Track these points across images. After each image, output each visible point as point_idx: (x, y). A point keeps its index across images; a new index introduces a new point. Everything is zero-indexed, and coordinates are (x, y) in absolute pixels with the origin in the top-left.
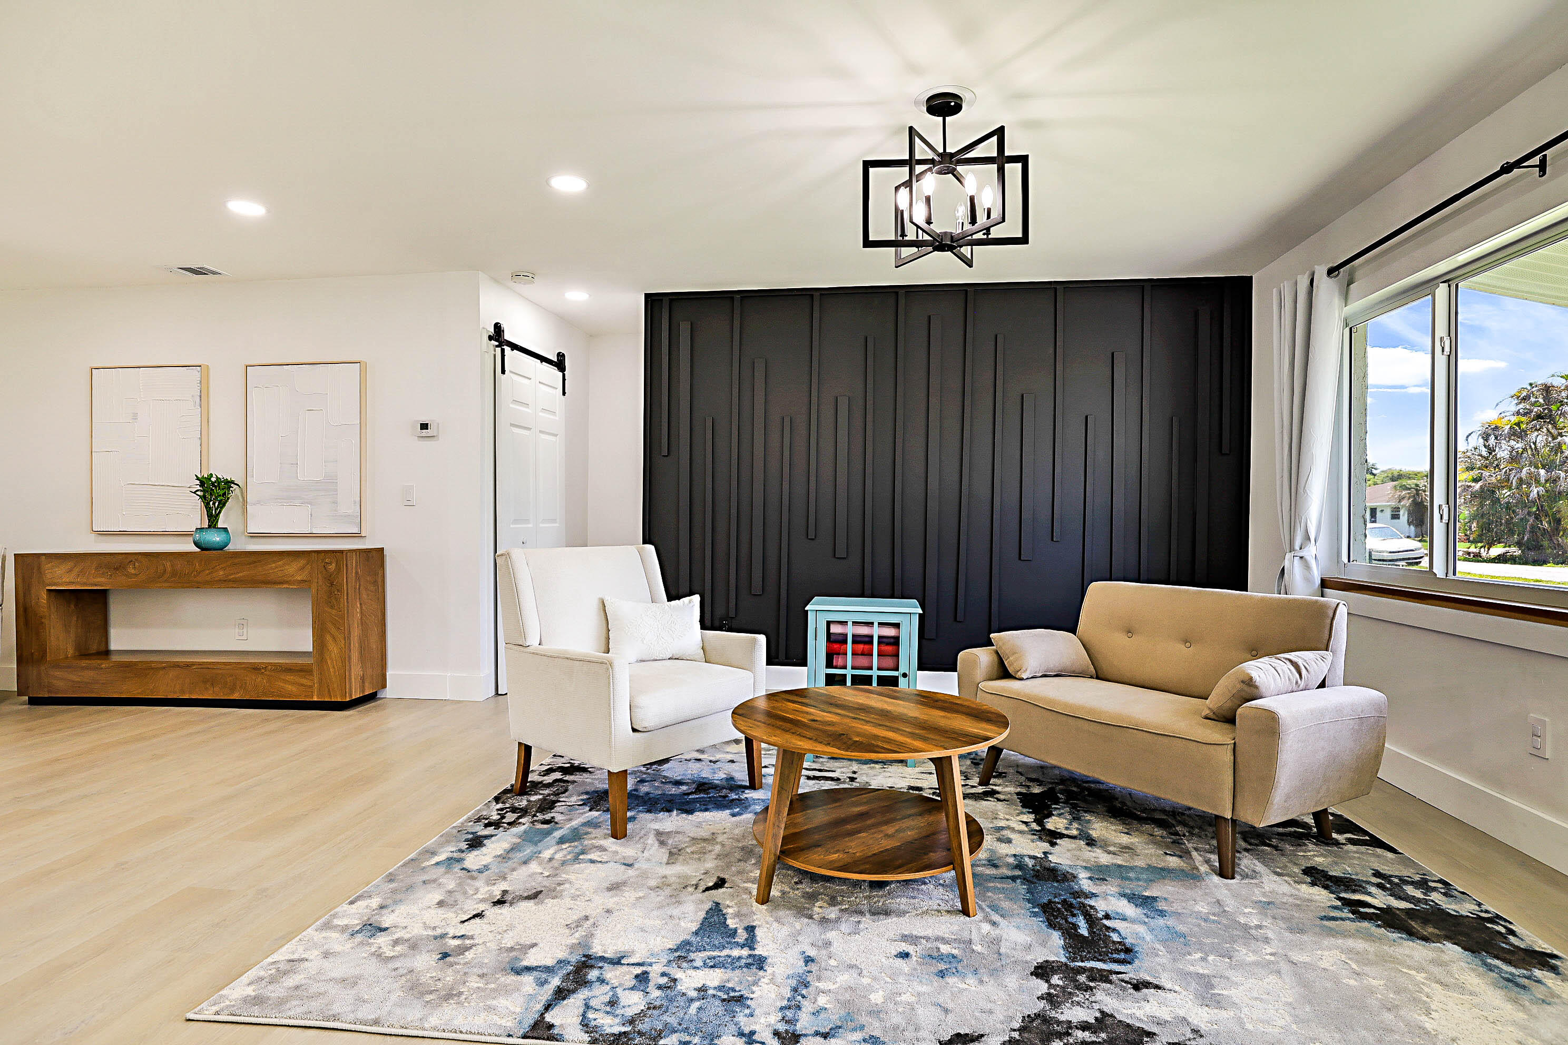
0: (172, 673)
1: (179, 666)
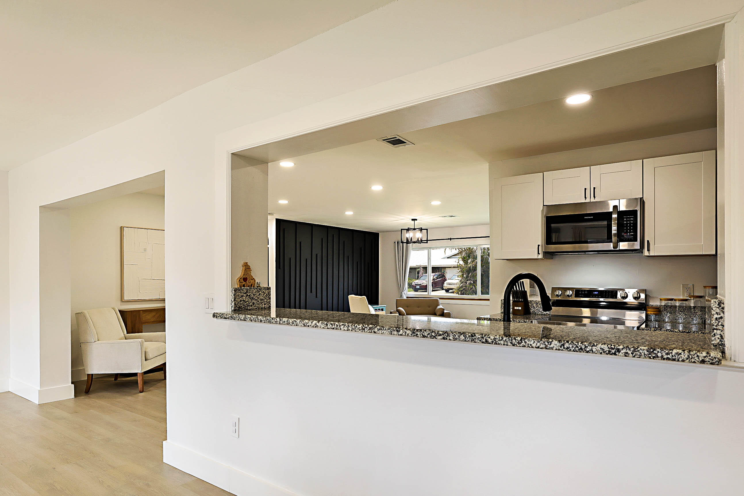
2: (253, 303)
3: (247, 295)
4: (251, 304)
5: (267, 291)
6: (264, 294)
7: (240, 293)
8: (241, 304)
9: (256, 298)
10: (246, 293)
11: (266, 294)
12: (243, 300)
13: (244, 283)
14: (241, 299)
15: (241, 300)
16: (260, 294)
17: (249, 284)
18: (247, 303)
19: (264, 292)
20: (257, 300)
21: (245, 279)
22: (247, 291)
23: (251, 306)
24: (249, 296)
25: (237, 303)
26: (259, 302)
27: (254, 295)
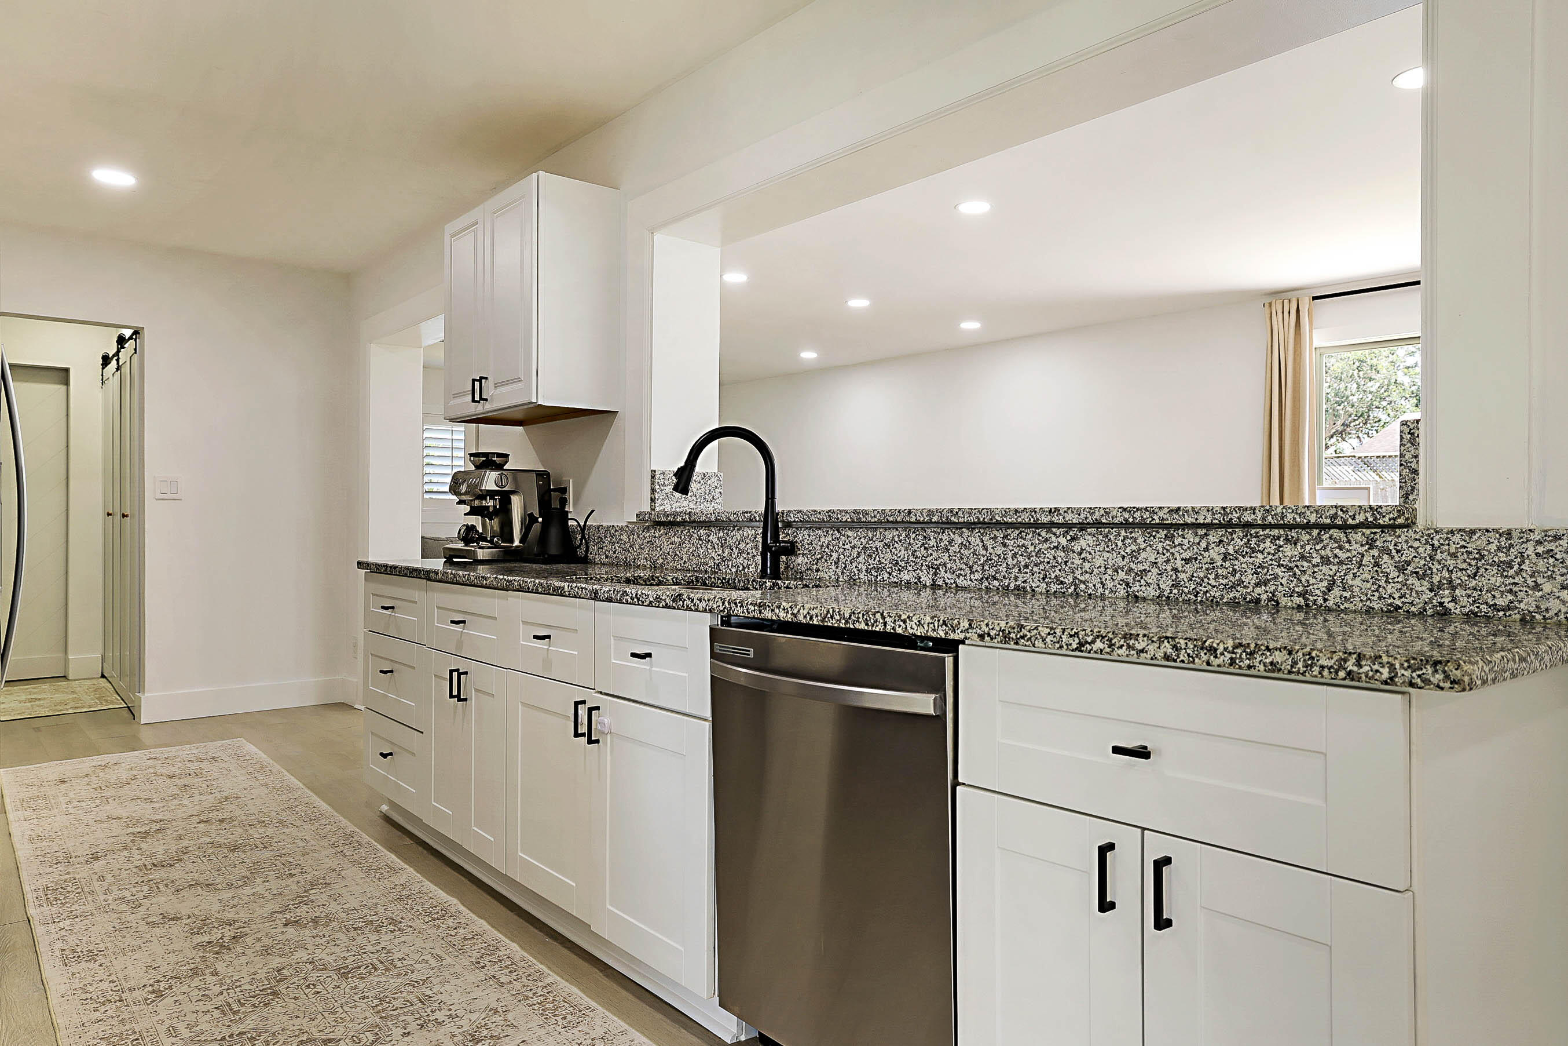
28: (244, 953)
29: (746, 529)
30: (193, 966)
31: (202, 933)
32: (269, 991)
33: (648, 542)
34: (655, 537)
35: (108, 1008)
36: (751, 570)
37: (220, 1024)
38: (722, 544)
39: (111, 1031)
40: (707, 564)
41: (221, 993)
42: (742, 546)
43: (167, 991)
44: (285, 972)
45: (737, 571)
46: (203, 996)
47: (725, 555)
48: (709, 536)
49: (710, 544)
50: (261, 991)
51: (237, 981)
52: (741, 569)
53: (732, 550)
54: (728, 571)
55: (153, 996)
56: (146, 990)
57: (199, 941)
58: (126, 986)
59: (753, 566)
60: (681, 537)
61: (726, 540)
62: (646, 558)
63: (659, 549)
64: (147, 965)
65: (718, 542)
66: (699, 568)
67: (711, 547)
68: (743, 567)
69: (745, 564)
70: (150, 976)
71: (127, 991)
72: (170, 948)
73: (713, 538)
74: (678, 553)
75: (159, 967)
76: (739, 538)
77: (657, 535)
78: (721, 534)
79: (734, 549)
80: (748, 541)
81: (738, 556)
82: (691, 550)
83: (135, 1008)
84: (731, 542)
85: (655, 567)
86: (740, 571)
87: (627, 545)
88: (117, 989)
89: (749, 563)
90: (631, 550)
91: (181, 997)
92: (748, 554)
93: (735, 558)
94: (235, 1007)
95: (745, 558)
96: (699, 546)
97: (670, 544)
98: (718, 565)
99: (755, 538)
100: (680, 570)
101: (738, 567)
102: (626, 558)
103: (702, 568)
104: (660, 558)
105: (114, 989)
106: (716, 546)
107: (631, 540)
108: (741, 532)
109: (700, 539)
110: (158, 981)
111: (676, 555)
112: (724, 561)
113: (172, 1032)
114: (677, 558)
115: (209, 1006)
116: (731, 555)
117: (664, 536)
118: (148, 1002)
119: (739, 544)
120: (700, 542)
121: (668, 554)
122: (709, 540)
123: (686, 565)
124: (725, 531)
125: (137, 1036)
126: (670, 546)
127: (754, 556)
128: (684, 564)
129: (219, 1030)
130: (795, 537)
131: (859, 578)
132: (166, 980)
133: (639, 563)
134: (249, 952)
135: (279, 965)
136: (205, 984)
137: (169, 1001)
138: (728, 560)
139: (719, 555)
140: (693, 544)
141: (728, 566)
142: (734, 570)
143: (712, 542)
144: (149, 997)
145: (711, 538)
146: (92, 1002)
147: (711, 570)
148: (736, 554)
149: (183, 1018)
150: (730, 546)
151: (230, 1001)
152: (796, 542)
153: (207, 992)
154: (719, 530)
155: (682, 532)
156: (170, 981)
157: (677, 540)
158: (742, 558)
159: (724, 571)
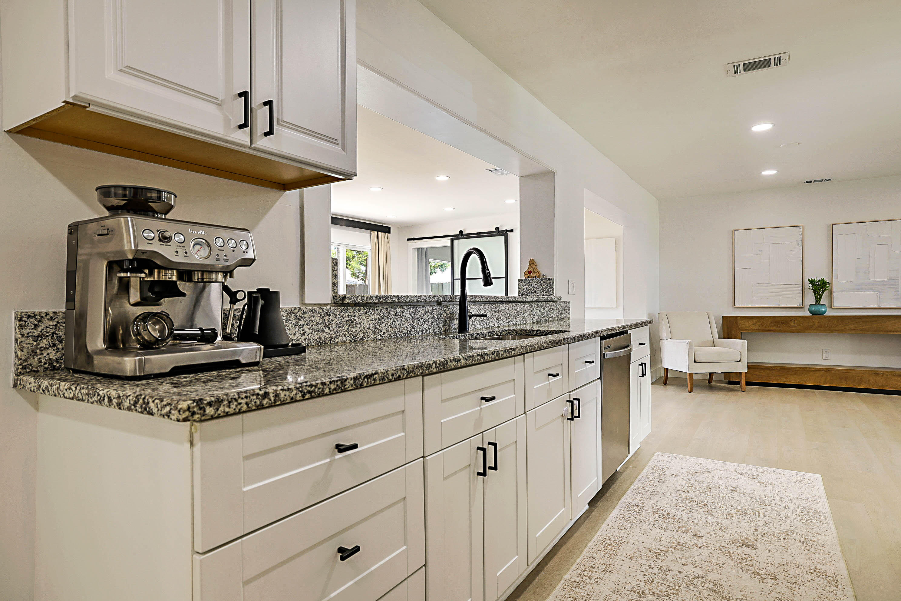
0: (818, 374)
1: (823, 370)
2: (535, 291)
3: (530, 285)
4: (533, 292)
5: (549, 281)
6: (545, 284)
7: (523, 283)
8: (524, 291)
9: (538, 287)
10: (528, 283)
11: (548, 284)
12: (526, 289)
13: (529, 275)
14: (524, 287)
15: (524, 289)
16: (541, 284)
17: (533, 276)
18: (530, 291)
19: (545, 282)
20: (538, 289)
21: (530, 272)
22: (530, 282)
23: (533, 293)
24: (532, 285)
25: (520, 291)
26: (540, 290)
27: (536, 284)
28: (735, 533)
29: (427, 307)
30: (764, 538)
31: (748, 555)
32: (739, 513)
33: (347, 321)
34: (355, 316)
35: (812, 538)
36: (431, 331)
37: (767, 510)
38: (412, 317)
39: (813, 527)
40: (402, 332)
41: (759, 521)
42: (425, 317)
43: (782, 532)
44: (725, 516)
45: (422, 334)
46: (767, 523)
47: (415, 324)
48: (403, 312)
49: (403, 317)
50: (742, 514)
51: (748, 522)
52: (425, 332)
53: (419, 320)
54: (417, 334)
55: (789, 533)
56: (792, 538)
57: (752, 551)
58: (801, 544)
59: (432, 329)
60: (380, 315)
61: (415, 314)
62: (345, 335)
63: (359, 326)
64: (786, 550)
65: (409, 316)
66: (396, 336)
67: (404, 320)
68: (426, 330)
69: (427, 329)
70: (787, 543)
71: (801, 541)
72: (770, 554)
73: (406, 314)
74: (378, 327)
75: (781, 546)
76: (423, 312)
77: (356, 314)
78: (412, 311)
79: (421, 319)
80: (429, 314)
81: (423, 324)
82: (389, 324)
83: (800, 532)
84: (418, 315)
85: (355, 341)
86: (424, 333)
87: (321, 326)
88: (806, 545)
89: (430, 327)
90: (327, 330)
91: (777, 527)
92: (429, 322)
93: (421, 326)
94: (757, 514)
95: (427, 325)
96: (395, 320)
97: (371, 320)
98: (410, 332)
99: (433, 312)
100: (380, 340)
101: (423, 330)
102: (320, 338)
103: (398, 335)
104: (361, 333)
105: (808, 546)
106: (408, 319)
107: (326, 321)
108: (424, 309)
109: (396, 315)
110: (785, 539)
111: (376, 328)
112: (414, 328)
113: (787, 516)
114: (376, 331)
115: (767, 518)
116: (418, 324)
117: (364, 314)
118: (792, 532)
119: (423, 316)
120: (397, 317)
121: (369, 328)
122: (403, 315)
123: (385, 335)
124: (414, 309)
125: (802, 521)
126: (370, 322)
127: (432, 323)
128: (384, 334)
129: (769, 509)
130: (453, 310)
131: (477, 328)
132: (780, 538)
133: (337, 340)
134: (733, 532)
135: (725, 520)
136: (763, 528)
137: (783, 528)
138: (416, 327)
139: (410, 325)
140: (391, 319)
141: (417, 332)
142: (420, 333)
143: (405, 316)
144: (792, 534)
145: (404, 314)
146: (820, 544)
147: (405, 336)
148: (421, 323)
149: (781, 519)
150: (418, 318)
151: (757, 517)
152: (453, 313)
153: (765, 524)
154: (410, 308)
155: (381, 311)
156: (778, 536)
157: (376, 316)
158: (425, 325)
159: (414, 334)
